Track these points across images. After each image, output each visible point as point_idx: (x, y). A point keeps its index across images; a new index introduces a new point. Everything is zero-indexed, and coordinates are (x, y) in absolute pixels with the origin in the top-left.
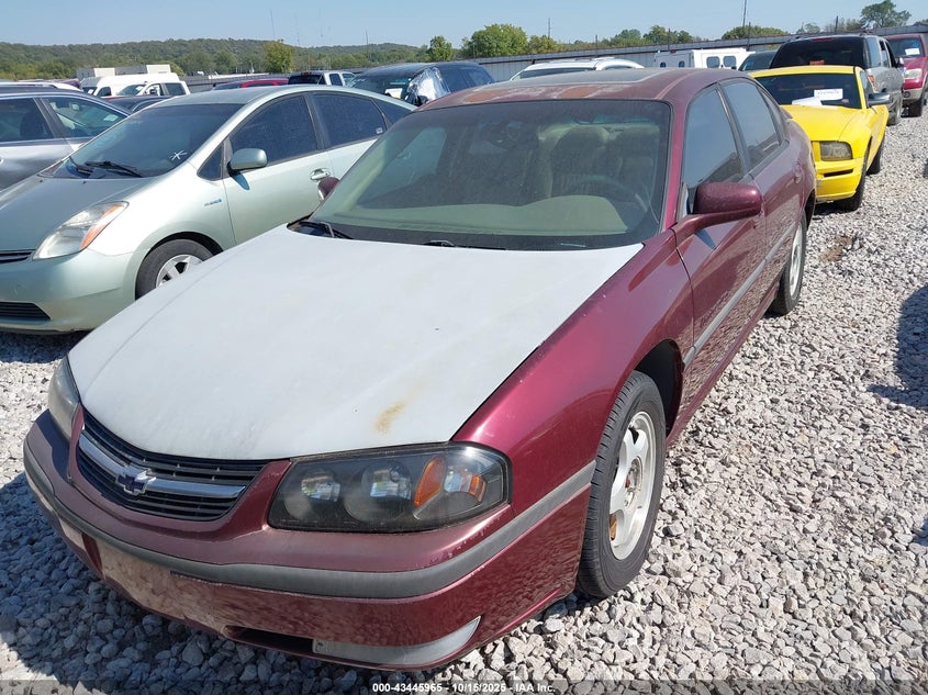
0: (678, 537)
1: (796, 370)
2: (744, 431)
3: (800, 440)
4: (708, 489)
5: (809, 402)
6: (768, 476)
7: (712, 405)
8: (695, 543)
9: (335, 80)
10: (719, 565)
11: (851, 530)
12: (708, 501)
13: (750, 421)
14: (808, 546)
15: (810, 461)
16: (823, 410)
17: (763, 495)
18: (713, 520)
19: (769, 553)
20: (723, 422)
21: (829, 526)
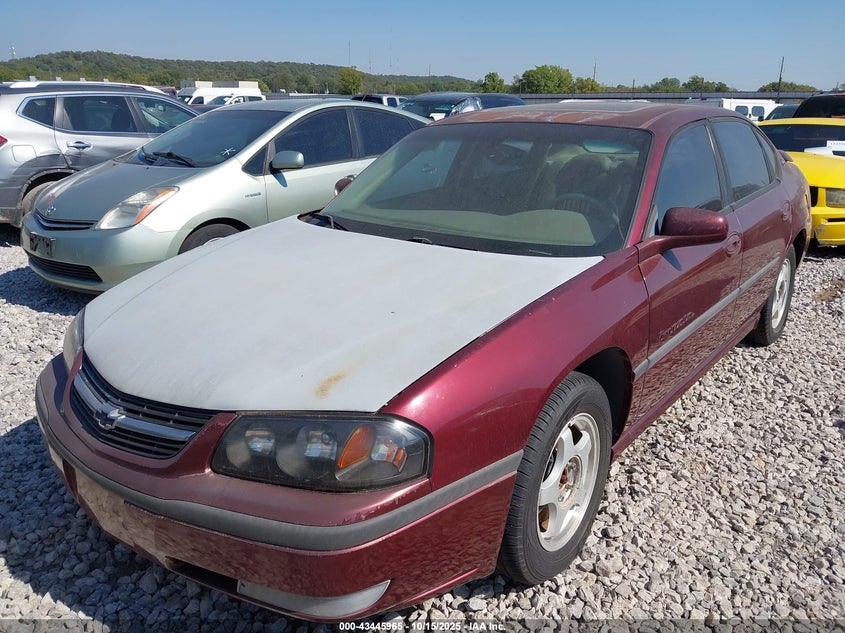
0: (615, 539)
1: (766, 398)
2: (702, 448)
3: (757, 464)
4: (654, 498)
5: (773, 430)
6: (716, 493)
7: (676, 421)
8: (630, 547)
9: (392, 102)
10: (649, 571)
11: (789, 555)
12: (652, 509)
13: (710, 441)
14: (742, 565)
15: (762, 485)
16: (786, 438)
17: (708, 512)
18: (653, 528)
19: (701, 567)
20: (682, 438)
21: (768, 549)
